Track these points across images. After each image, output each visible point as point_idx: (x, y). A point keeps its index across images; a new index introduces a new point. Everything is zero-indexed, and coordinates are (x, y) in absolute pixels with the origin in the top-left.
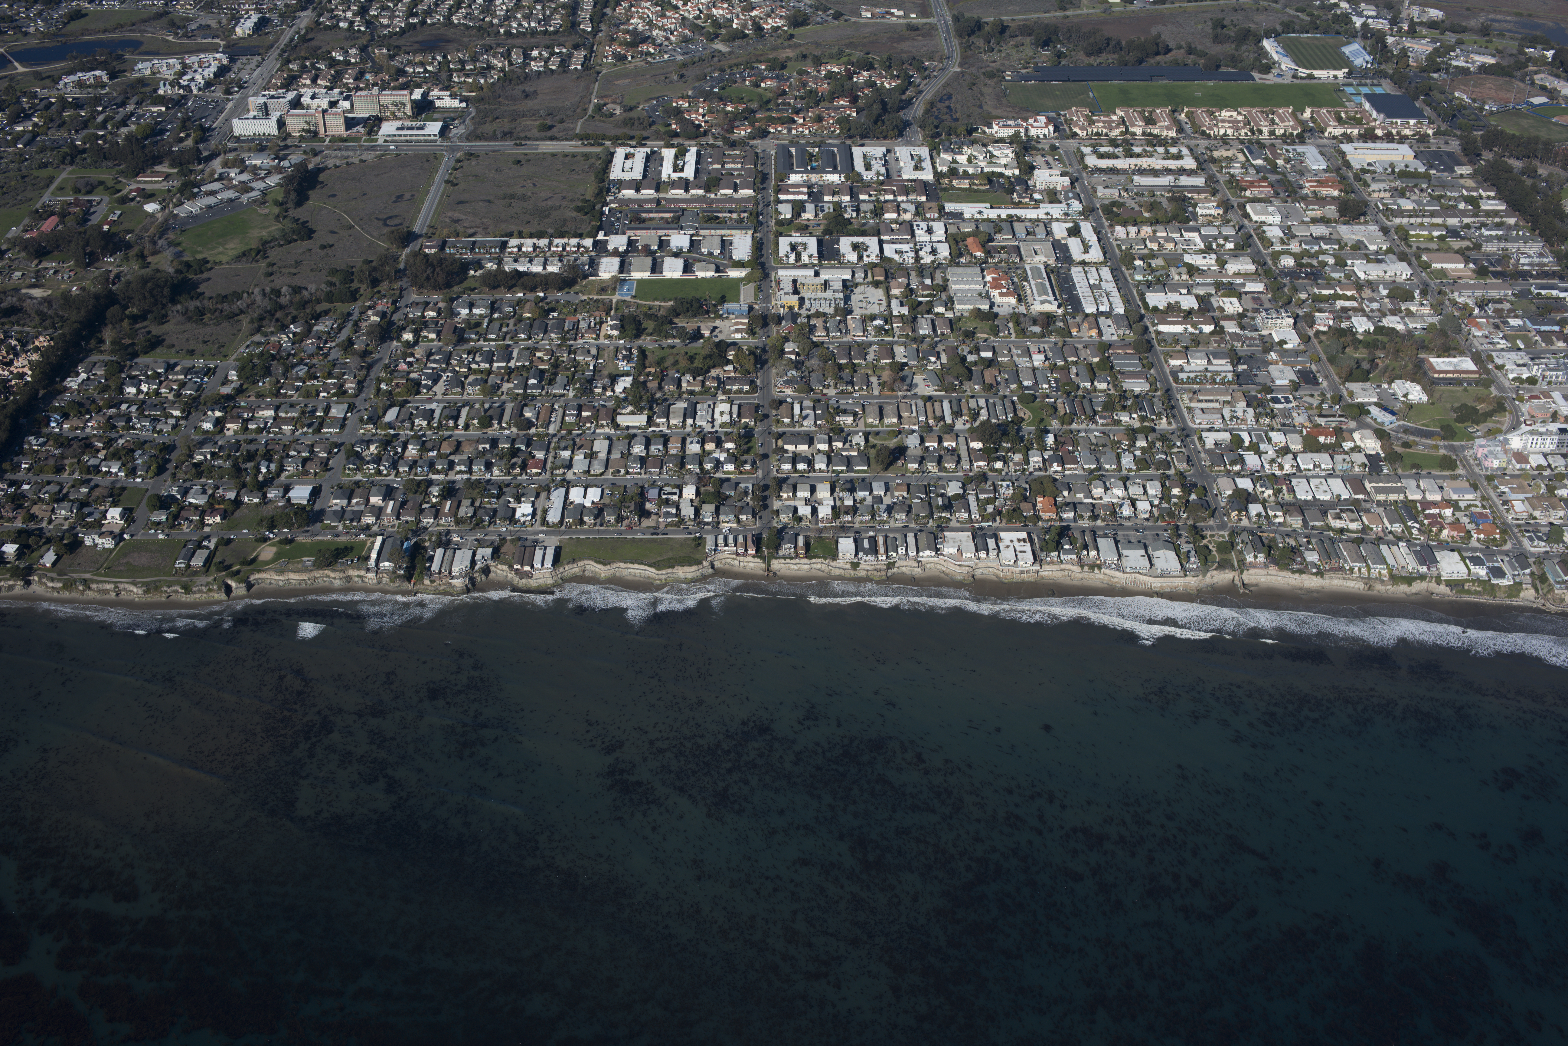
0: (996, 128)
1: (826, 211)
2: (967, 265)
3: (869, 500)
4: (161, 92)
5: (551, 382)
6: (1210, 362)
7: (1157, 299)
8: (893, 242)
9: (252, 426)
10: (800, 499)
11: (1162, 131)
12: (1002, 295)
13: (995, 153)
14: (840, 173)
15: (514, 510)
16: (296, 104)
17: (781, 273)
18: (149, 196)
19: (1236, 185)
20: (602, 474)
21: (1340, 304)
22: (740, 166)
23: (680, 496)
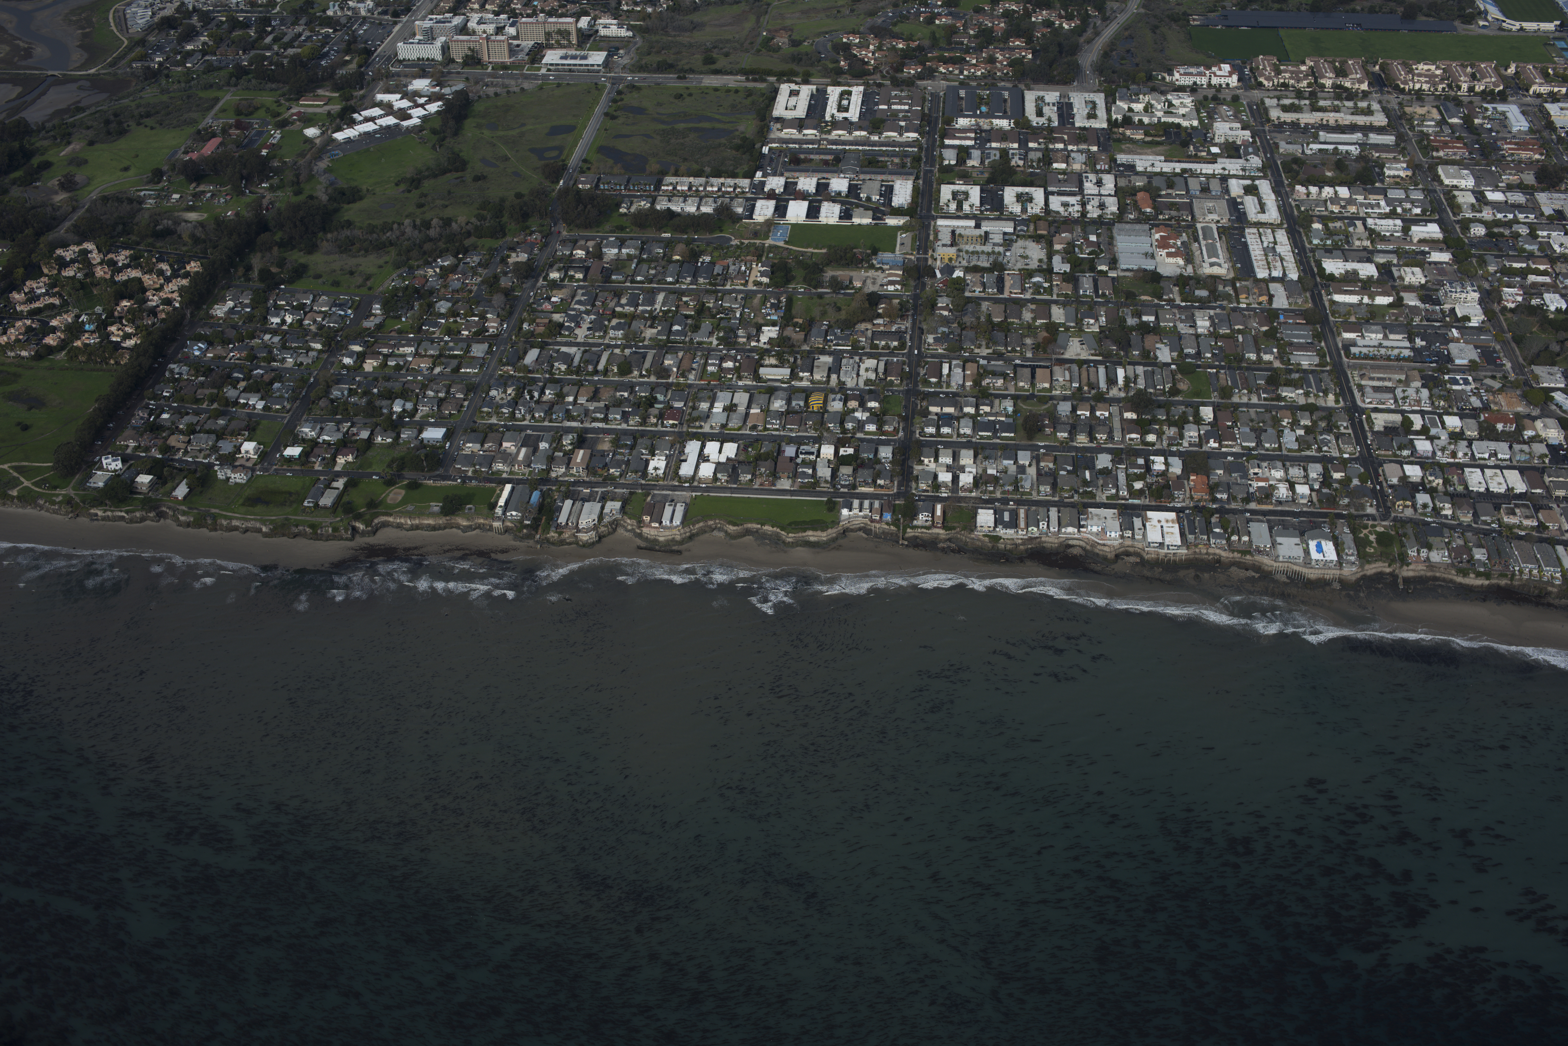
0: (1177, 75)
1: (993, 158)
2: (1137, 221)
3: (1013, 469)
4: (330, 13)
5: (696, 328)
6: (1386, 337)
7: (1333, 266)
8: (1060, 194)
9: (392, 363)
10: (942, 465)
11: (1353, 84)
12: (1169, 255)
13: (1174, 102)
14: (1009, 118)
15: (647, 463)
16: (463, 30)
17: (940, 222)
18: (309, 121)
19: (1425, 144)
20: (740, 429)
21: (1532, 278)
22: (907, 107)
23: (818, 456)
